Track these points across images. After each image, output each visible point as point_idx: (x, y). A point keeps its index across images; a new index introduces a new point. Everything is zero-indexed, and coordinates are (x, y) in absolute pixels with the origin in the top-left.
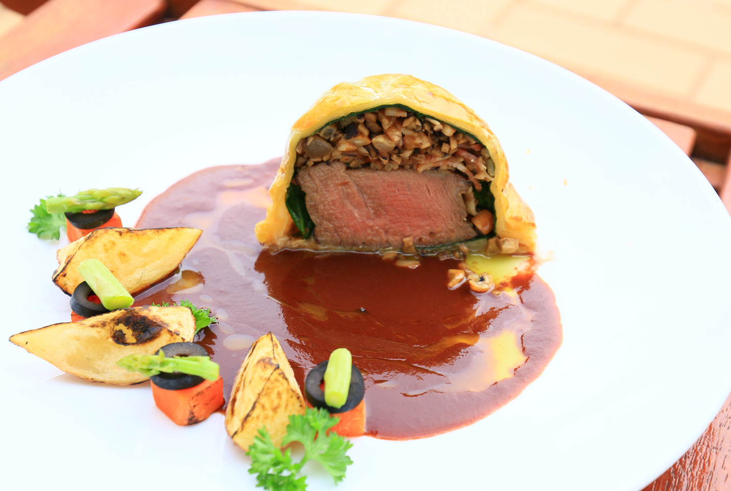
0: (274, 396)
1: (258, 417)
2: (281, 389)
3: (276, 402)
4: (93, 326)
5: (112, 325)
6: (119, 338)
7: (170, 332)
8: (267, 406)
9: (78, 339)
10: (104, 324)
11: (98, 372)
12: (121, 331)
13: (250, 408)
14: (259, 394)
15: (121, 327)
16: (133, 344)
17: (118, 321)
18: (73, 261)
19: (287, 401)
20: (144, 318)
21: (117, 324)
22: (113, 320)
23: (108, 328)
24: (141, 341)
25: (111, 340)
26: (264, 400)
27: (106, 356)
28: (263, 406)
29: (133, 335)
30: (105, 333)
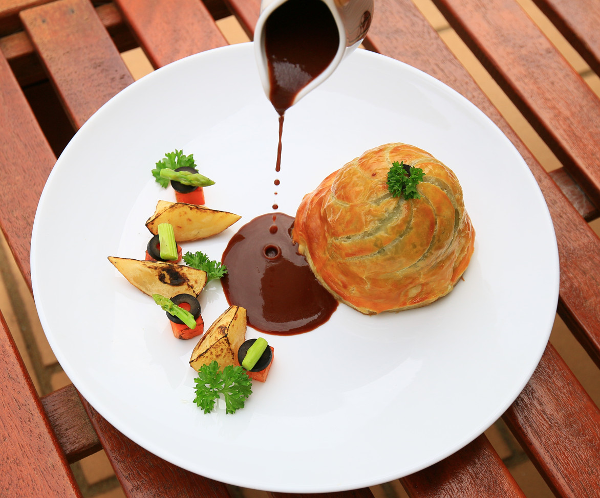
0: (219, 349)
1: (207, 357)
2: (224, 347)
3: (219, 353)
4: (149, 267)
5: (160, 270)
6: (162, 278)
7: (188, 285)
8: (214, 353)
9: (141, 271)
10: (156, 268)
11: (148, 290)
12: (164, 275)
13: (204, 351)
14: (211, 346)
15: (164, 272)
16: (168, 284)
17: (163, 269)
18: (159, 217)
19: (226, 354)
20: (178, 273)
21: (163, 270)
22: (161, 268)
23: (158, 270)
24: (172, 284)
25: (157, 277)
26: (213, 350)
27: (153, 284)
28: (211, 353)
29: (169, 279)
30: (156, 272)
